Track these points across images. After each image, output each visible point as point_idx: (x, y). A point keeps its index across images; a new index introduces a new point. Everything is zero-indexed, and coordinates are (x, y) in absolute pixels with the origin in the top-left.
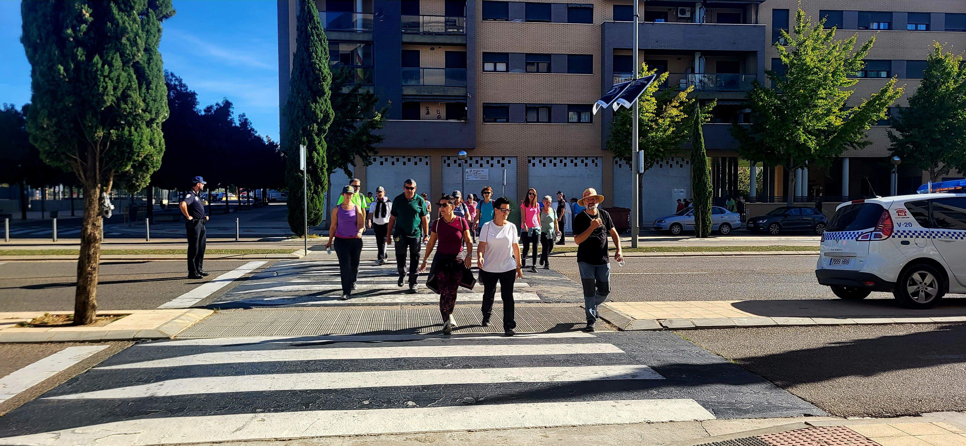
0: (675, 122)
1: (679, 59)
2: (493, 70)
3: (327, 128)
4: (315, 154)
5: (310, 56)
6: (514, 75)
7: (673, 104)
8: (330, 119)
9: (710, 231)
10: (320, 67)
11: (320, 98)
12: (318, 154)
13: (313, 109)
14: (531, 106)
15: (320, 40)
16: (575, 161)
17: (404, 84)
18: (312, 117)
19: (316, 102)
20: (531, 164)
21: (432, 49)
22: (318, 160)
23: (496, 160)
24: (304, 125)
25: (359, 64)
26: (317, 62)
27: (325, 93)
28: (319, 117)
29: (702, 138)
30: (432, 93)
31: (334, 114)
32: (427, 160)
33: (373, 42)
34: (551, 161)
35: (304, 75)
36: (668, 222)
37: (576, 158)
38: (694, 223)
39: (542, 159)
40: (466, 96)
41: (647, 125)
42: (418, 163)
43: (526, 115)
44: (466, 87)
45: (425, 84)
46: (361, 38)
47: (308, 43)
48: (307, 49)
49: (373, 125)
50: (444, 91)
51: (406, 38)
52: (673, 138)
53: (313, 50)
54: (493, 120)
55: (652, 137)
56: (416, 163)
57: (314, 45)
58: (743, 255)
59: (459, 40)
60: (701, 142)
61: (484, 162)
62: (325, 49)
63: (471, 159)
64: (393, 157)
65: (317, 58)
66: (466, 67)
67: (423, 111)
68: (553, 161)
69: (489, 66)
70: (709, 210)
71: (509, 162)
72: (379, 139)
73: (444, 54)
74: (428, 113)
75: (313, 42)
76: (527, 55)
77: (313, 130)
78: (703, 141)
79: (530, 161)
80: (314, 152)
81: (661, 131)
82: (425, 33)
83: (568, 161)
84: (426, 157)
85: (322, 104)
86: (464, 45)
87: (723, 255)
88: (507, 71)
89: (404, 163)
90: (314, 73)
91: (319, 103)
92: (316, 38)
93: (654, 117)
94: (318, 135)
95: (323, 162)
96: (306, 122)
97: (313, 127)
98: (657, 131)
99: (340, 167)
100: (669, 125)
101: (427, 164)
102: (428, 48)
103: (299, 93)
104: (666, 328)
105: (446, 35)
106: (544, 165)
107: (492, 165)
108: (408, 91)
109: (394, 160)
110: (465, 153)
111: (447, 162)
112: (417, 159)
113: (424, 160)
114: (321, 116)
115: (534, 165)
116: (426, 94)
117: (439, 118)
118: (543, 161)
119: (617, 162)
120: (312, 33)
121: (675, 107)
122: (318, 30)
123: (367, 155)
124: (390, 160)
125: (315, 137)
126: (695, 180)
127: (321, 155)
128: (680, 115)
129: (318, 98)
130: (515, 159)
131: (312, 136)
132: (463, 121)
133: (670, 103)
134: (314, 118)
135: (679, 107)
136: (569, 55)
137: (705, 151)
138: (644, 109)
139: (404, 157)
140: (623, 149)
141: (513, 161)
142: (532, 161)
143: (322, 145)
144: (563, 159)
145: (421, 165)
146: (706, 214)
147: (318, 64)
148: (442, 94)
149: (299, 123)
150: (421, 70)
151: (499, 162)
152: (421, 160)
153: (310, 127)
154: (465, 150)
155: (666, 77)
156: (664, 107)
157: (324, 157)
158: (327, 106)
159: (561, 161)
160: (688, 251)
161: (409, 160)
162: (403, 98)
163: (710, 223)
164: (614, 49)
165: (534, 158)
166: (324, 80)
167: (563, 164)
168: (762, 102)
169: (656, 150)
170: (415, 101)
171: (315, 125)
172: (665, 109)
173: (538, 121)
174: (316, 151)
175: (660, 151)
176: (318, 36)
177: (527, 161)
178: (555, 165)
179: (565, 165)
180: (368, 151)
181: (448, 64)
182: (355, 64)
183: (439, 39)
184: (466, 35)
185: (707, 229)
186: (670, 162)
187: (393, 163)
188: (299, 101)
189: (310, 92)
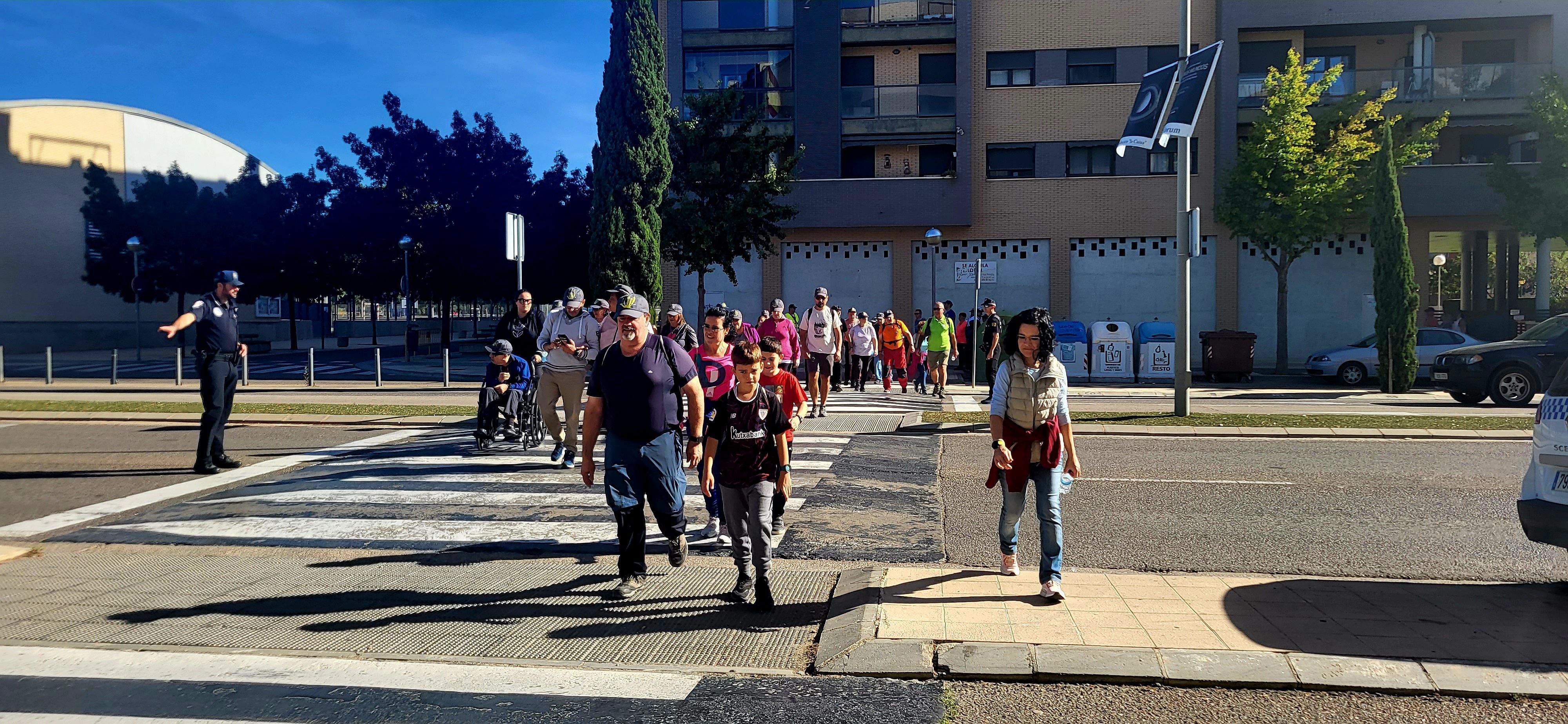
0: (1357, 163)
1: (1380, 42)
2: (1006, 83)
3: (660, 192)
4: (636, 237)
5: (627, 65)
6: (1045, 90)
7: (1353, 126)
8: (665, 174)
9: (1412, 379)
10: (644, 83)
11: (644, 137)
12: (642, 237)
13: (631, 158)
14: (1075, 145)
15: (648, 37)
16: (1161, 245)
17: (846, 117)
18: (631, 173)
19: (637, 144)
20: (1077, 252)
21: (897, 52)
22: (641, 248)
23: (1010, 246)
24: (617, 186)
25: (772, 86)
26: (640, 74)
27: (654, 130)
28: (643, 170)
29: (1396, 187)
30: (893, 129)
31: (672, 166)
32: (886, 248)
33: (793, 45)
34: (1114, 246)
35: (618, 98)
36: (1335, 361)
37: (1164, 239)
38: (1378, 363)
39: (1097, 242)
40: (955, 133)
41: (1296, 171)
42: (871, 252)
43: (1068, 162)
44: (955, 116)
45: (881, 114)
46: (771, 40)
47: (626, 42)
48: (625, 54)
49: (766, 186)
50: (915, 125)
51: (849, 36)
52: (1351, 195)
53: (633, 54)
54: (1006, 173)
55: (1304, 193)
56: (867, 255)
57: (636, 44)
58: (1433, 437)
59: (942, 33)
60: (1393, 198)
61: (988, 250)
62: (656, 53)
63: (965, 244)
64: (827, 244)
65: (639, 69)
66: (954, 80)
67: (879, 162)
68: (1120, 246)
69: (1000, 78)
70: (1411, 336)
71: (1035, 249)
72: (788, 213)
73: (918, 60)
74: (888, 165)
75: (633, 40)
76: (1069, 51)
77: (633, 195)
78: (1397, 193)
79: (1074, 247)
80: (633, 233)
81: (1322, 181)
82: (882, 25)
83: (1148, 245)
84: (885, 243)
85: (649, 148)
86: (952, 41)
87: (1384, 436)
88: (1033, 83)
89: (847, 255)
90: (634, 93)
91: (642, 146)
92: (639, 32)
93: (1309, 154)
94: (643, 204)
95: (650, 251)
96: (621, 181)
97: (633, 191)
98: (1314, 181)
99: (718, 262)
100: (1340, 170)
101: (886, 254)
102: (889, 51)
103: (609, 131)
104: (944, 673)
105: (919, 24)
106: (1102, 253)
107: (1003, 256)
108: (851, 128)
109: (830, 248)
110: (938, 233)
111: (922, 250)
112: (869, 248)
113: (881, 248)
114: (646, 169)
115: (1081, 253)
116: (885, 131)
117: (907, 173)
118: (1100, 246)
119: (1245, 246)
120: (633, 25)
121: (1356, 132)
122: (644, 18)
123: (768, 240)
124: (823, 249)
125: (638, 208)
126: (1379, 274)
127: (647, 238)
128: (1366, 149)
129: (641, 138)
130: (1046, 243)
131: (632, 205)
132: (947, 177)
133: (1345, 126)
134: (634, 174)
135: (1363, 131)
136: (1149, 47)
137: (1402, 215)
138: (1288, 139)
139: (846, 244)
140: (1246, 217)
141: (1043, 247)
142: (1079, 247)
143: (650, 221)
144: (1138, 241)
145: (876, 257)
146: (1403, 343)
147: (641, 78)
148: (912, 130)
149: (609, 183)
150: (876, 89)
151: (1015, 249)
152: (875, 248)
153: (628, 189)
154: (937, 228)
155: (1337, 74)
156: (1332, 133)
157: (653, 242)
158: (660, 153)
159: (1134, 246)
160: (1301, 425)
161: (855, 249)
162: (842, 141)
163: (1413, 362)
164: (1239, 29)
165: (1081, 241)
166: (651, 106)
167: (1138, 251)
168: (1553, 114)
169: (1312, 217)
170: (864, 144)
171: (636, 185)
172: (1335, 137)
173: (1090, 174)
174: (638, 231)
175: (1325, 222)
176: (643, 28)
177: (1069, 246)
178: (1122, 253)
179: (1142, 252)
180: (769, 233)
181: (924, 78)
182: (766, 86)
183: (907, 34)
184: (955, 23)
185: (1406, 376)
186: (1359, 243)
187: (828, 255)
188: (609, 144)
189: (627, 129)
